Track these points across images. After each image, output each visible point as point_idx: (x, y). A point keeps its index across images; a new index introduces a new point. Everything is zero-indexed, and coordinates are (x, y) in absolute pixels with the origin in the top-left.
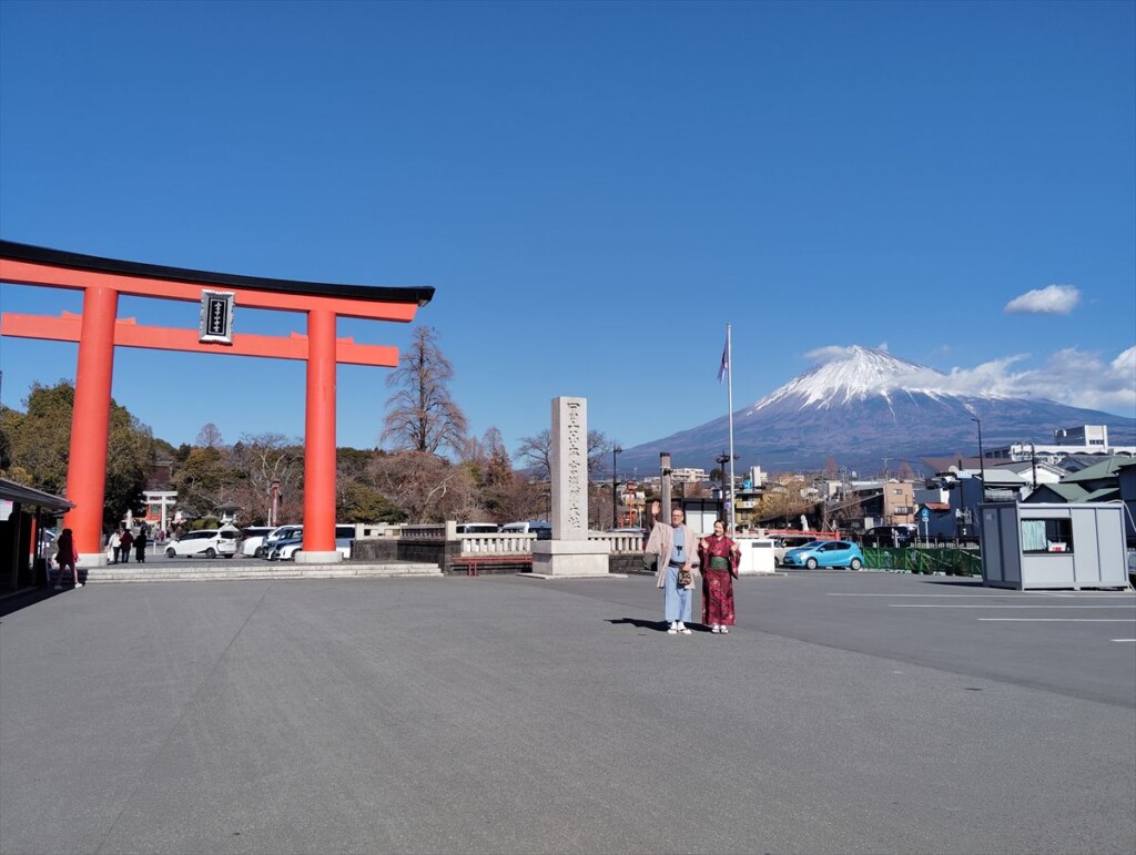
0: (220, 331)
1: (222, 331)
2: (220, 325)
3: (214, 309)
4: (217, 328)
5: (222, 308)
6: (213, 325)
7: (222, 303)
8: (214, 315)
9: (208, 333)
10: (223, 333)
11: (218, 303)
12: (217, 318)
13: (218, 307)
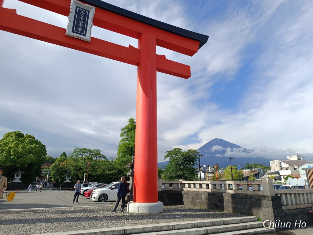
0: (82, 31)
1: (84, 32)
2: (83, 28)
3: (79, 15)
4: (80, 29)
5: (85, 16)
6: (77, 26)
7: (86, 13)
8: (79, 20)
9: (73, 31)
10: (84, 34)
11: (83, 12)
12: (81, 22)
13: (82, 14)
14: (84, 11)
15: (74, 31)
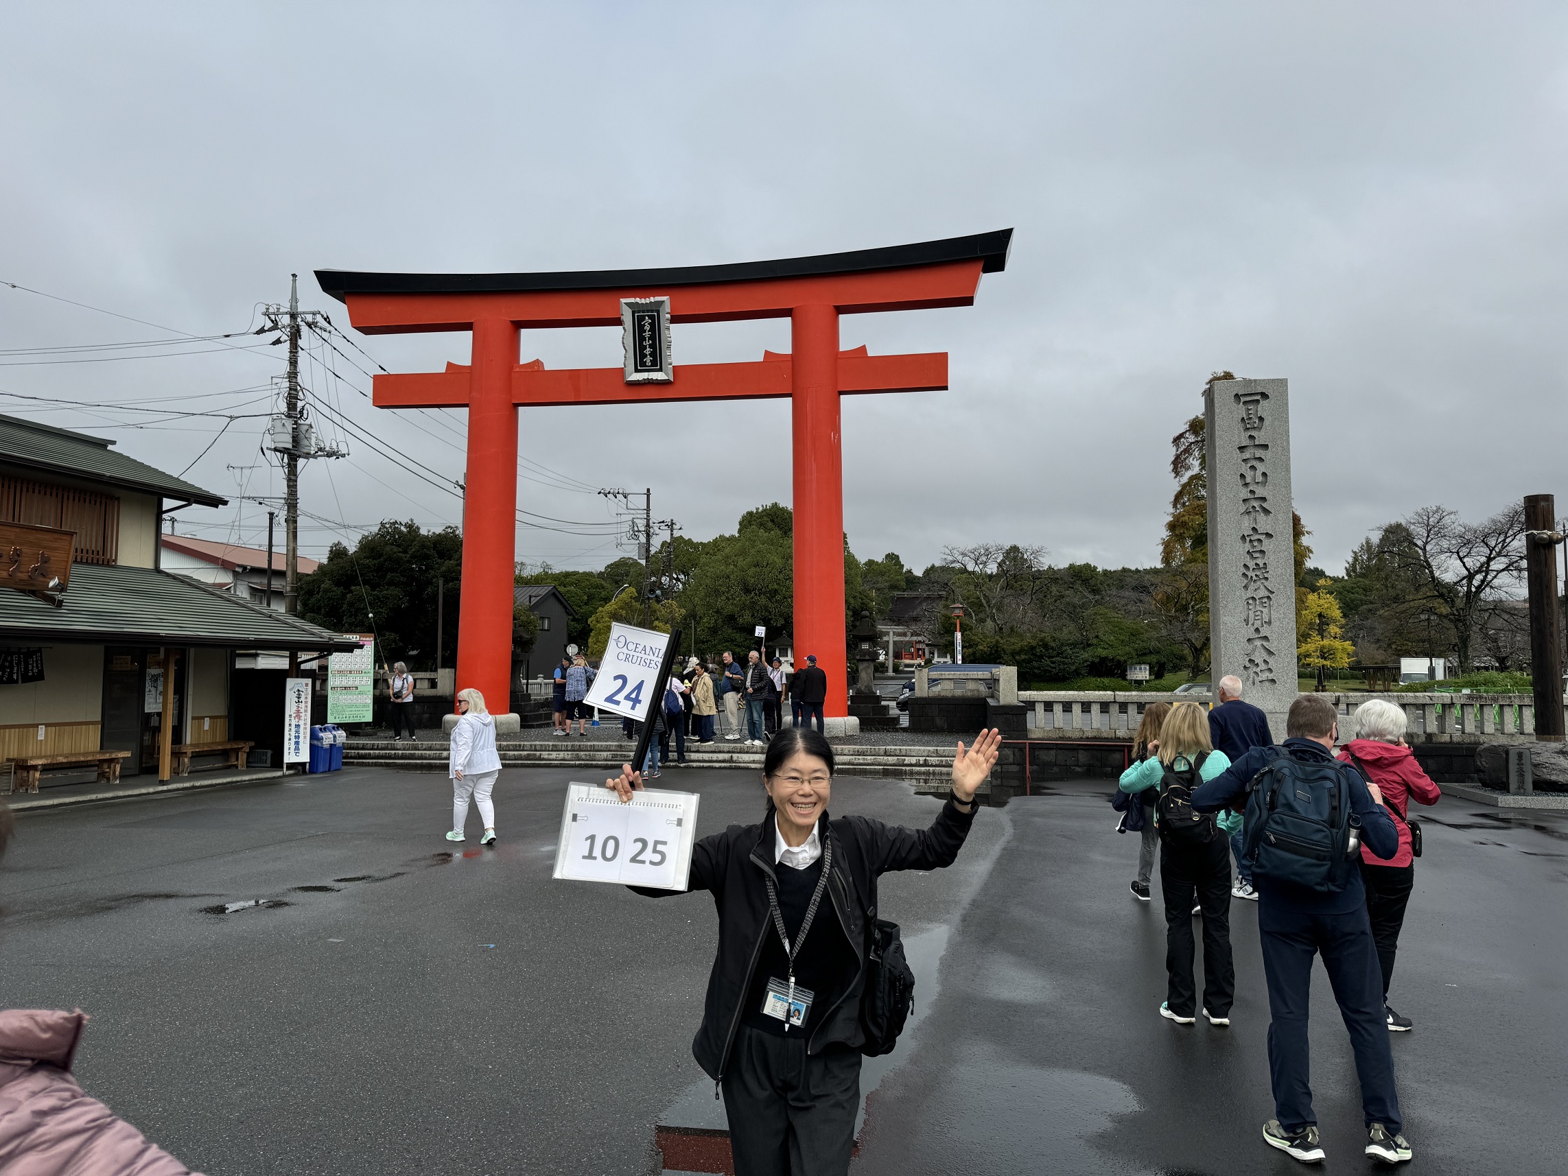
0: (654, 363)
1: (657, 364)
2: (653, 354)
3: (641, 329)
4: (648, 360)
5: (652, 325)
6: (643, 356)
7: (651, 317)
8: (642, 339)
9: (637, 371)
10: (658, 367)
11: (647, 318)
12: (647, 343)
13: (646, 324)
14: (648, 316)
15: (639, 368)
